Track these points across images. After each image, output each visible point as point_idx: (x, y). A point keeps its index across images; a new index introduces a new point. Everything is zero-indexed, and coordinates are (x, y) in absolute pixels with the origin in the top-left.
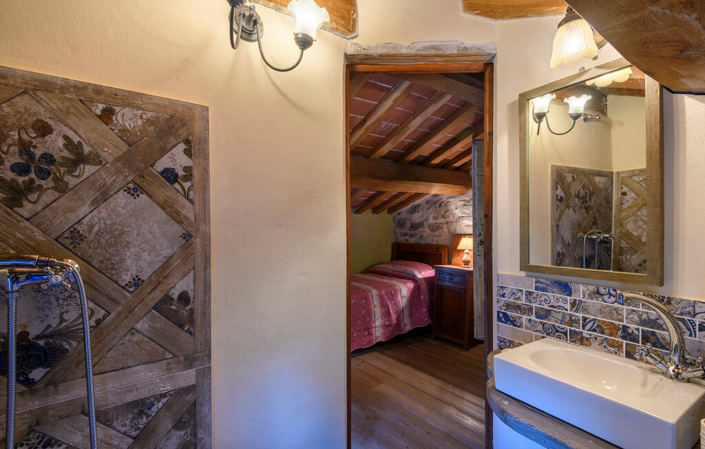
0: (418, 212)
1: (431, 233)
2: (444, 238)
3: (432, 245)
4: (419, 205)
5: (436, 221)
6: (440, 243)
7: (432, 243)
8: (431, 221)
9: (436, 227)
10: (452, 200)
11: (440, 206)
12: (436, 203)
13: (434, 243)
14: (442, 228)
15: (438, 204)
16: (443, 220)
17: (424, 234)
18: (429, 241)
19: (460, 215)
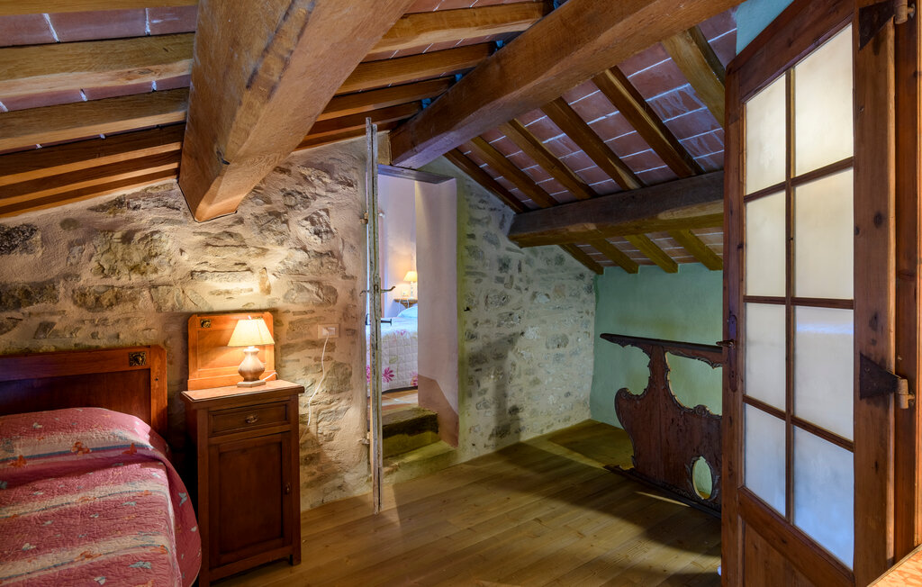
0: (26, 249)
1: (88, 315)
2: (142, 326)
3: (97, 349)
4: (31, 229)
5: (108, 282)
6: (126, 338)
7: (94, 343)
8: (89, 278)
9: (109, 296)
10: (166, 228)
11: (127, 238)
12: (110, 229)
13: (102, 342)
14: (133, 299)
15: (118, 235)
16: (135, 278)
17: (56, 319)
18: (82, 338)
19: (193, 266)
